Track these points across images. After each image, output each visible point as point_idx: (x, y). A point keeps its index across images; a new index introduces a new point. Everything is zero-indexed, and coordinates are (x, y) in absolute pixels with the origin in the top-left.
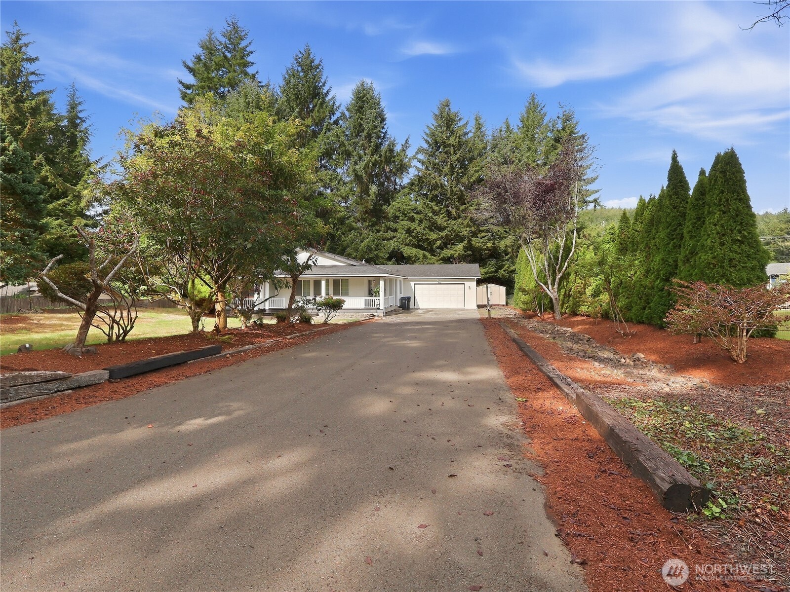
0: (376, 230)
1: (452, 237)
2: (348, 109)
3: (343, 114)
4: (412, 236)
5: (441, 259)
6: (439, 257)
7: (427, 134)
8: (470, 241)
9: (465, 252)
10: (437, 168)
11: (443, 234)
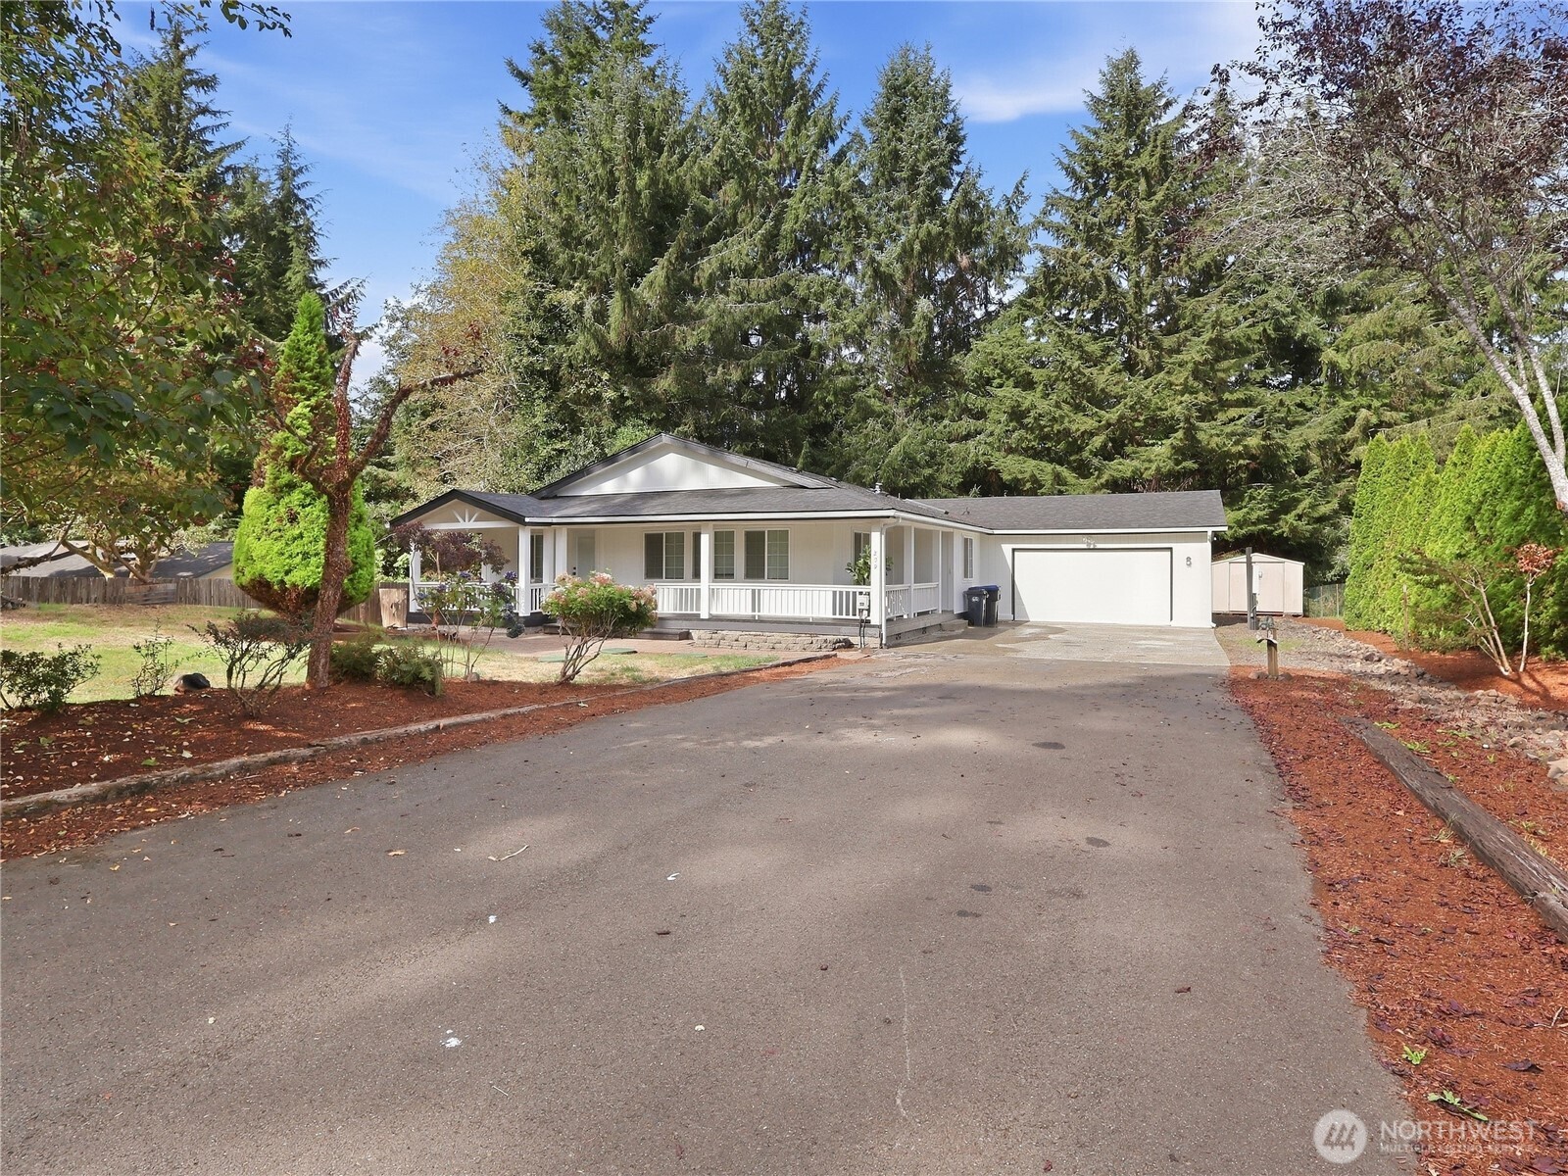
0: (932, 416)
1: (1137, 424)
2: (867, 122)
3: (857, 137)
4: (1023, 426)
5: (1103, 486)
6: (1098, 477)
7: (1071, 155)
8: (1191, 431)
9: (1178, 462)
10: (1095, 239)
11: (1112, 416)
